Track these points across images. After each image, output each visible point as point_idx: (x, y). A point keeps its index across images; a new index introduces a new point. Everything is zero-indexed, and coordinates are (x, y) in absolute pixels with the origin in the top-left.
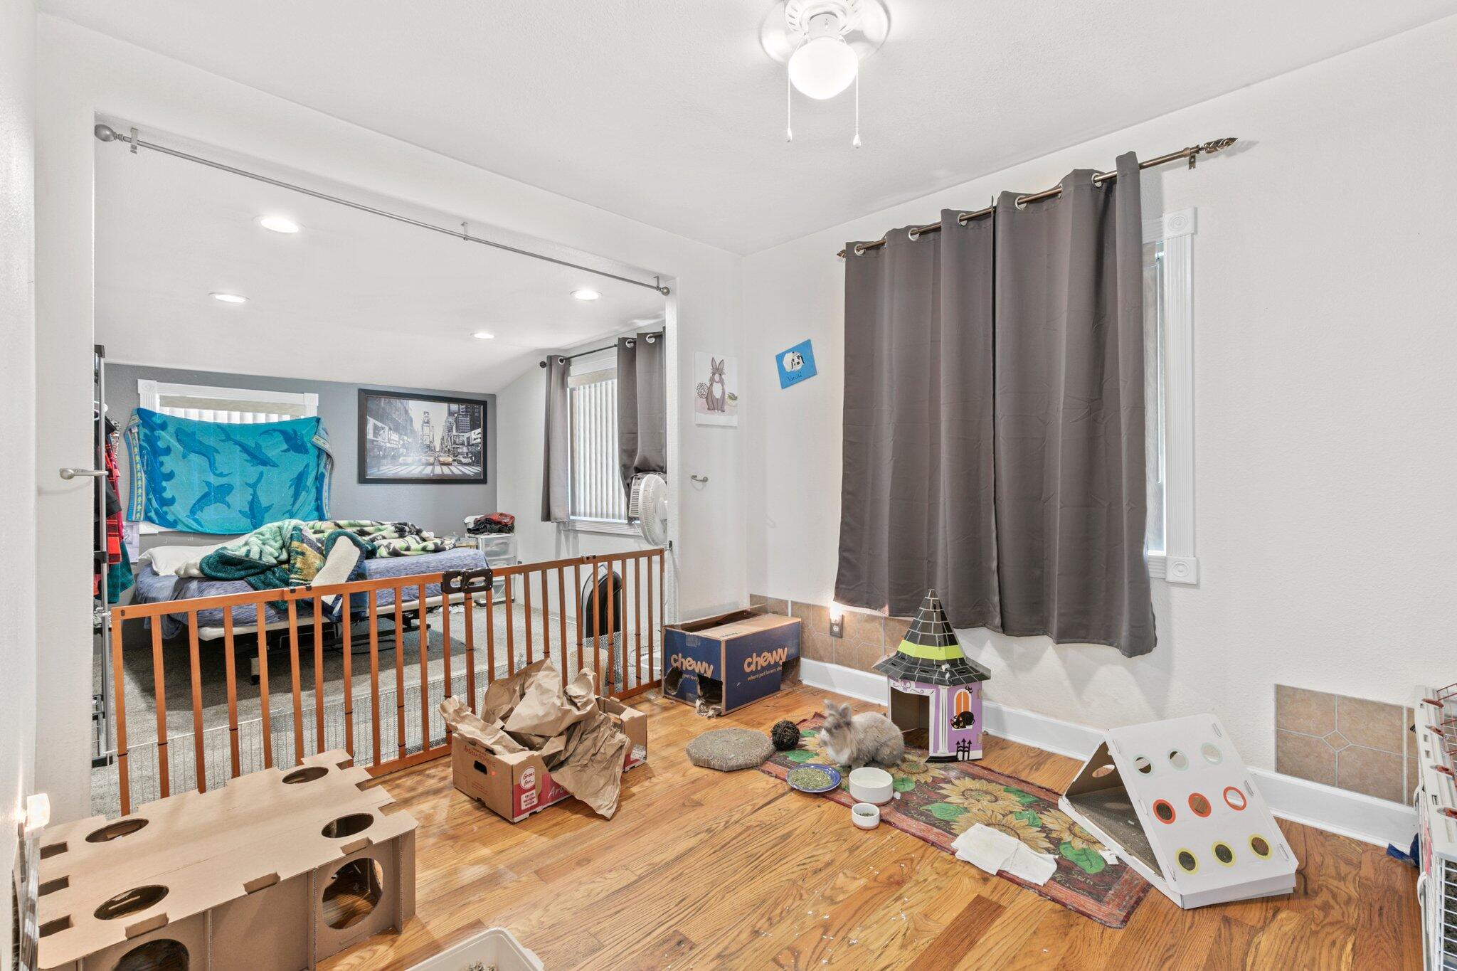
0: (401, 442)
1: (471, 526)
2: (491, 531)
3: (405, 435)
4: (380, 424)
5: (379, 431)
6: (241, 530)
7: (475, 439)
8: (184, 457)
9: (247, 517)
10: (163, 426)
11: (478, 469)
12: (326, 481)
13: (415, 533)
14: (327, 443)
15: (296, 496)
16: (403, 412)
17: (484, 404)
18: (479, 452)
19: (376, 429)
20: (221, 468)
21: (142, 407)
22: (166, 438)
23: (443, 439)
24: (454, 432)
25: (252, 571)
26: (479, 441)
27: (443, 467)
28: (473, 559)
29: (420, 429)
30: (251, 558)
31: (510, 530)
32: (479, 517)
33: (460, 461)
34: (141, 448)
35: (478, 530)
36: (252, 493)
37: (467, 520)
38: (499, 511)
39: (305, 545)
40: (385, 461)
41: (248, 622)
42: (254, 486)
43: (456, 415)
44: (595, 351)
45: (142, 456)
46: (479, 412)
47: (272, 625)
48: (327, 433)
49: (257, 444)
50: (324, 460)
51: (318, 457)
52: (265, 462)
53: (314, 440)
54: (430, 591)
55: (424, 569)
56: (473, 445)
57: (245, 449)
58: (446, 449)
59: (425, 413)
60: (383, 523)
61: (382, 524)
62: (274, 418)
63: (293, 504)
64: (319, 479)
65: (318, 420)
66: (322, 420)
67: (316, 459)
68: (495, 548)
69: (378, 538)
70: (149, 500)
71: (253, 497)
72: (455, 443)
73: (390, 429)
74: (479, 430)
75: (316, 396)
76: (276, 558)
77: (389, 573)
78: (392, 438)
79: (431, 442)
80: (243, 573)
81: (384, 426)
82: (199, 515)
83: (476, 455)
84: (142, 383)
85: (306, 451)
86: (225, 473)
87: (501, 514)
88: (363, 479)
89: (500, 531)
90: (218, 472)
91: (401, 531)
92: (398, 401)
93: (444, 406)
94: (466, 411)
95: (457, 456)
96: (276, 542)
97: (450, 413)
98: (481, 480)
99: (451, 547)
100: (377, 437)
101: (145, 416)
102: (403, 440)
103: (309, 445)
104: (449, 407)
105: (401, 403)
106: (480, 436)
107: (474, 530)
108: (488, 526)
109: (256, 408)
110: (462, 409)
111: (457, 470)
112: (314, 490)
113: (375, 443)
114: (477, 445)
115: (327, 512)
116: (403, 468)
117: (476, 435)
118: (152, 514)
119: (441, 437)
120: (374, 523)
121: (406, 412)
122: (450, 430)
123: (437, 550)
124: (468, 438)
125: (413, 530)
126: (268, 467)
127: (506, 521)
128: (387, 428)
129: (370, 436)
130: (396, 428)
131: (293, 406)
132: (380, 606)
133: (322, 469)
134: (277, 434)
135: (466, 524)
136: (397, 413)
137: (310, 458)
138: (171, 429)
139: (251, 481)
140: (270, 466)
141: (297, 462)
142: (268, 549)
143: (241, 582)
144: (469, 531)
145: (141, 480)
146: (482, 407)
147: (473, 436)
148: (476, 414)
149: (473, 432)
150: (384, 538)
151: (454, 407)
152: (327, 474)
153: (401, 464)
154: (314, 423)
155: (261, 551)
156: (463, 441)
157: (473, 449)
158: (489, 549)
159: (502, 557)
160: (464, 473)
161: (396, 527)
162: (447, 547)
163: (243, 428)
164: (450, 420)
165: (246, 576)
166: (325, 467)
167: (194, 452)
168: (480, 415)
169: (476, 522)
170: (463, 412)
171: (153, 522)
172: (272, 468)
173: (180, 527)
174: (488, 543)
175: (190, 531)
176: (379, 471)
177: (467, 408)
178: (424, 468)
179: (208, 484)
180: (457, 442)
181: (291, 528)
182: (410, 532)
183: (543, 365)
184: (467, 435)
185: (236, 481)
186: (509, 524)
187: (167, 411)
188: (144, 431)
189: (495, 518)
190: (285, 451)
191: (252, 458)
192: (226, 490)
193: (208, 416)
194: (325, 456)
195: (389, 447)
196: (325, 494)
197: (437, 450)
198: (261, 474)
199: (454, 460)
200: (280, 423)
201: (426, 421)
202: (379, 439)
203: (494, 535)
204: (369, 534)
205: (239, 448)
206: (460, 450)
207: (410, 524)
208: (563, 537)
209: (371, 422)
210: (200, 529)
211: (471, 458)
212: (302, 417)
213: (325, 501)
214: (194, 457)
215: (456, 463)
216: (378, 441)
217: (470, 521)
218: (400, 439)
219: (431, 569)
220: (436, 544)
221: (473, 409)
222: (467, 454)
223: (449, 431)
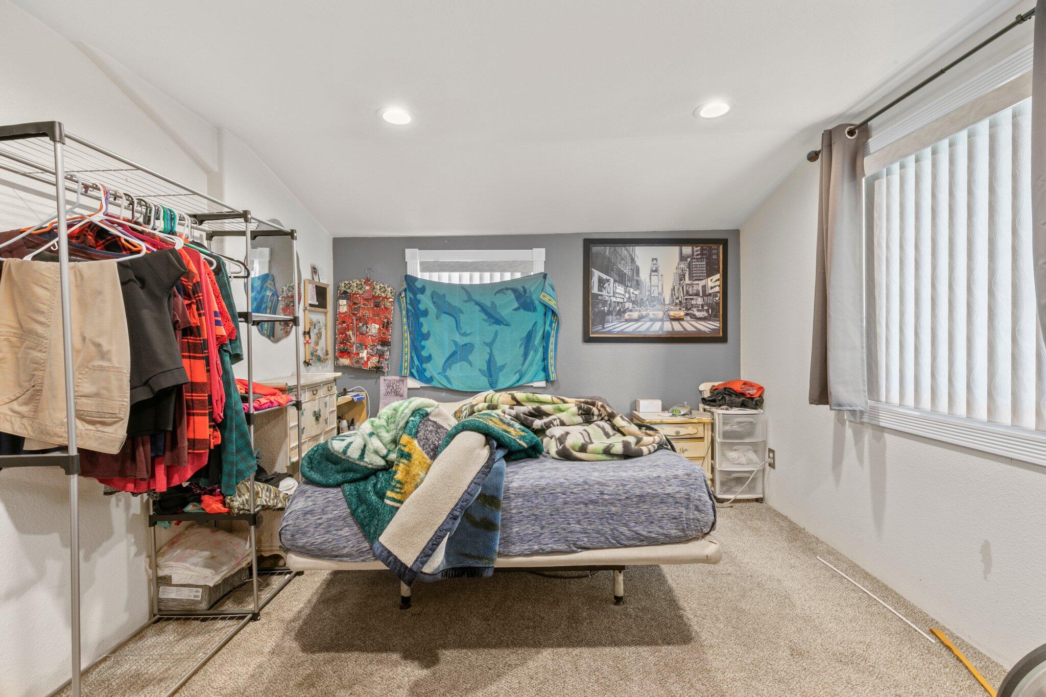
0: (627, 295)
1: (707, 395)
2: (732, 405)
3: (631, 287)
4: (604, 276)
5: (605, 283)
6: (480, 389)
7: (712, 288)
8: (437, 318)
9: (485, 376)
10: (423, 290)
11: (714, 325)
12: (552, 340)
13: (606, 418)
14: (553, 300)
15: (526, 355)
16: (629, 260)
17: (724, 242)
18: (718, 304)
19: (601, 282)
20: (465, 328)
21: (408, 273)
22: (425, 301)
23: (673, 289)
24: (687, 281)
25: (351, 475)
26: (717, 289)
27: (673, 322)
28: (683, 483)
29: (648, 280)
30: (349, 457)
31: (757, 405)
32: (716, 384)
33: (694, 315)
34: (408, 311)
35: (714, 401)
36: (489, 351)
37: (702, 387)
38: (744, 377)
39: (415, 442)
40: (610, 318)
41: (336, 556)
42: (490, 345)
43: (689, 260)
44: (942, 72)
45: (408, 318)
46: (718, 254)
47: (364, 564)
48: (553, 289)
49: (493, 303)
50: (550, 317)
51: (545, 314)
52: (498, 321)
53: (541, 297)
54: (603, 539)
55: (594, 497)
56: (710, 295)
57: (483, 309)
58: (677, 301)
59: (653, 260)
60: (566, 399)
61: (564, 402)
62: (508, 277)
63: (523, 364)
64: (546, 337)
65: (545, 276)
66: (548, 276)
67: (543, 316)
68: (736, 428)
69: (555, 423)
70: (412, 357)
71: (490, 357)
72: (687, 293)
73: (615, 281)
74: (718, 276)
75: (543, 250)
76: (384, 458)
77: (537, 498)
78: (617, 291)
79: (659, 294)
80: (339, 477)
81: (608, 278)
82: (449, 373)
83: (713, 307)
84: (408, 252)
85: (534, 310)
86: (468, 332)
87: (745, 383)
88: (588, 339)
89: (743, 405)
90: (462, 332)
91: (587, 416)
92: (623, 248)
93: (675, 250)
94: (702, 254)
95: (690, 309)
96: (388, 431)
97: (682, 258)
98: (720, 338)
99: (652, 450)
100: (601, 291)
101: (410, 281)
102: (629, 293)
103: (537, 303)
104: (681, 250)
105: (627, 250)
106: (718, 283)
107: (709, 401)
108: (727, 398)
109: (491, 267)
110: (697, 251)
111: (689, 326)
112: (541, 350)
113: (600, 298)
114: (715, 295)
115: (552, 373)
116: (628, 325)
117: (713, 283)
118: (414, 371)
119: (671, 287)
120: (555, 399)
121: (633, 260)
122: (682, 278)
123: (628, 454)
124: (704, 287)
125: (604, 413)
126: (502, 326)
127: (751, 392)
128: (612, 280)
129: (595, 290)
130: (622, 279)
131: (523, 262)
132: (519, 555)
133: (547, 328)
134: (509, 291)
135: (701, 392)
136: (622, 262)
137: (538, 316)
138: (428, 292)
139: (488, 341)
140: (504, 325)
141: (527, 320)
142: (375, 443)
143: (335, 490)
144: (704, 401)
145: (407, 339)
146: (721, 247)
147: (710, 284)
148: (714, 257)
149: (709, 279)
150: (563, 424)
151: (687, 250)
152: (553, 333)
153: (626, 321)
154: (542, 279)
155: (365, 446)
156: (698, 291)
157: (710, 300)
158: (728, 428)
159: (746, 440)
160: (699, 330)
161: (580, 408)
162: (645, 450)
163: (482, 286)
164: (682, 266)
165: (343, 483)
166: (551, 325)
167: (445, 313)
168: (719, 257)
169: (714, 390)
170: (697, 255)
171: (414, 377)
172: (505, 327)
173: (435, 384)
174: (726, 419)
175: (443, 387)
176: (603, 328)
177: (702, 250)
178: (652, 325)
179: (455, 343)
180: (691, 293)
181: (408, 412)
182: (600, 415)
183: (813, 157)
184: (702, 283)
185: (476, 340)
186: (757, 398)
187: (426, 276)
188: (409, 295)
189: (738, 387)
190: (515, 310)
191: (489, 317)
192: (468, 348)
193: (455, 278)
194: (550, 314)
195: (615, 302)
196: (551, 354)
197: (667, 302)
198: (496, 333)
199: (687, 314)
200: (513, 281)
201: (654, 269)
202: (604, 293)
203: (735, 411)
204: (548, 415)
205: (478, 308)
206: (693, 302)
207: (600, 403)
208: (849, 432)
209: (596, 274)
210: (449, 386)
211: (707, 311)
212: (532, 274)
213: (551, 361)
214: (445, 317)
215: (688, 318)
216: (602, 295)
217: (706, 388)
218: (625, 292)
219: (606, 497)
220: (626, 445)
221: (711, 249)
222: (703, 306)
223: (681, 280)
